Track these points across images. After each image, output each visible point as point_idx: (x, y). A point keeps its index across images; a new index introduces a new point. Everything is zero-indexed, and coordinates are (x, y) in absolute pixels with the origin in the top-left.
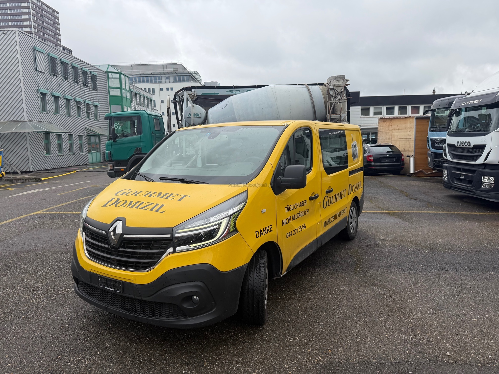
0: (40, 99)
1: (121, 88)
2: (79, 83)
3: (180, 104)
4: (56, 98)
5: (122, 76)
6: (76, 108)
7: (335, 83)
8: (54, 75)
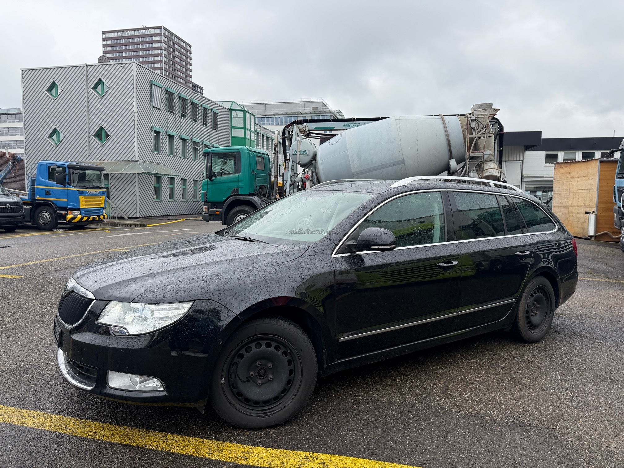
0: (153, 138)
1: (244, 128)
2: (198, 121)
3: (289, 140)
4: (171, 137)
5: (248, 115)
6: (192, 150)
7: (479, 113)
8: (171, 112)
